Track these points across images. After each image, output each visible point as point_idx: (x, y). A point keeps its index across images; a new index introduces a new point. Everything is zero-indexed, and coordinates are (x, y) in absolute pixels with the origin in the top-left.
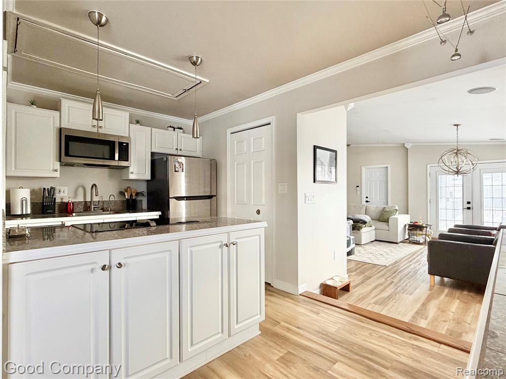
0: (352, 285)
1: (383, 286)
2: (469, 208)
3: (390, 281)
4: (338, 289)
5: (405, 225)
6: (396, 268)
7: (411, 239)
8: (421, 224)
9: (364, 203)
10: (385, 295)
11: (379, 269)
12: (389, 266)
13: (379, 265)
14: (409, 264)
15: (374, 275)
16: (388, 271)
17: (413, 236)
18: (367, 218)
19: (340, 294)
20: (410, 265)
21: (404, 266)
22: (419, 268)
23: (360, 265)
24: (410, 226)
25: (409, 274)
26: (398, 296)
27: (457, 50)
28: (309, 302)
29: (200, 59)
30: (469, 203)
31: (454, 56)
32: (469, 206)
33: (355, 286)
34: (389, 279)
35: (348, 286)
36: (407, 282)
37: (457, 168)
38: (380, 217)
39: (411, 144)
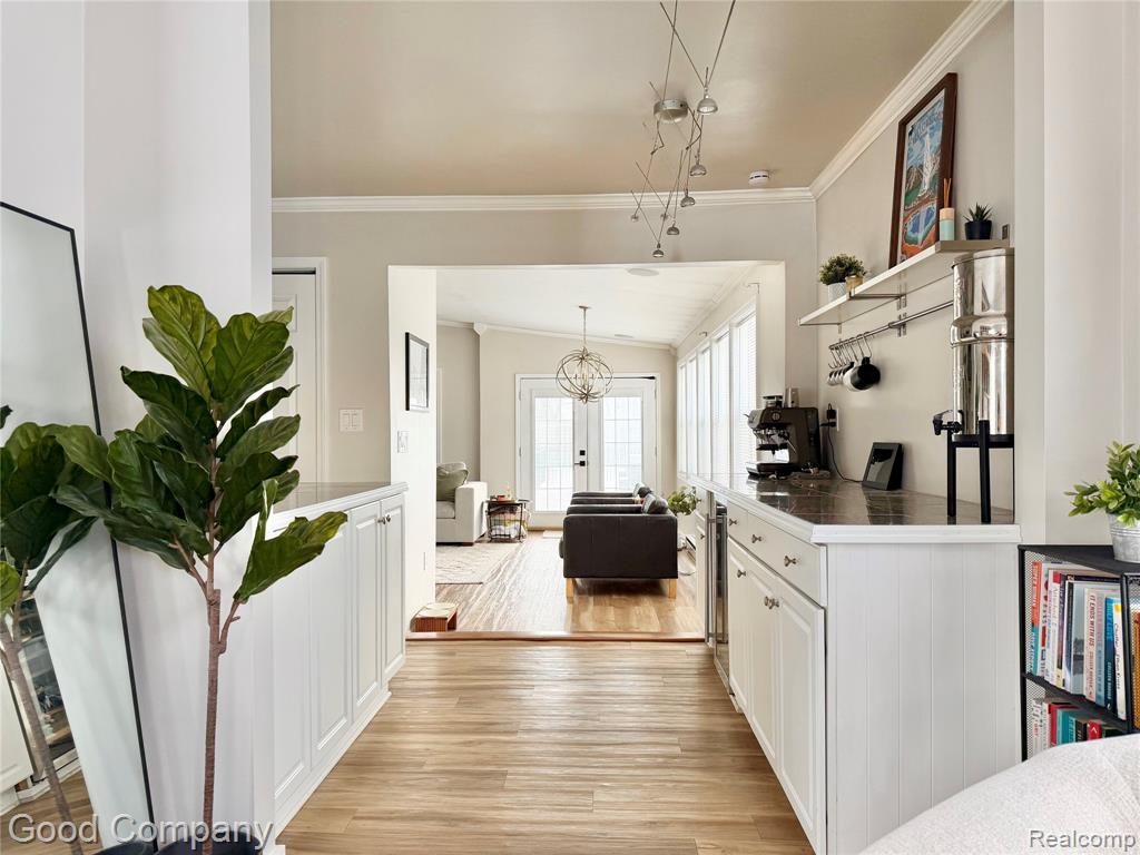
2: (582, 464)
4: (448, 620)
5: (483, 504)
7: (493, 533)
8: (510, 499)
12: (487, 582)
17: (497, 526)
24: (491, 504)
27: (659, 246)
30: (582, 453)
31: (656, 252)
32: (583, 458)
37: (584, 387)
39: (486, 327)
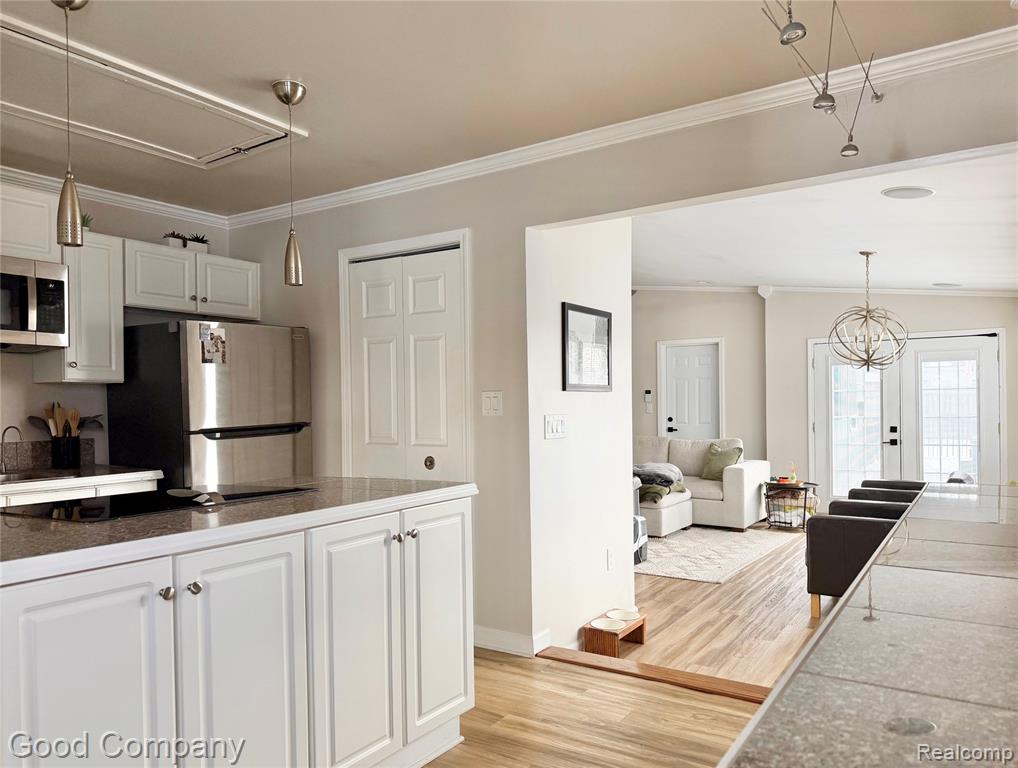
0: (647, 629)
1: (716, 626)
2: (893, 442)
3: (730, 615)
4: (620, 637)
5: (760, 486)
6: (742, 585)
7: (772, 519)
8: (794, 482)
9: (663, 433)
10: (719, 644)
11: (703, 591)
12: (725, 583)
13: (704, 582)
14: (768, 576)
15: (696, 604)
16: (726, 593)
17: (777, 513)
18: (672, 471)
19: (624, 651)
20: (772, 578)
21: (757, 581)
22: (790, 583)
23: (662, 585)
24: (770, 487)
25: (769, 595)
26: (746, 644)
27: (851, 138)
28: (556, 669)
29: (300, 90)
30: (893, 429)
31: (846, 149)
32: (894, 436)
33: (653, 631)
34: (727, 610)
35: (640, 629)
36: (764, 614)
37: (867, 352)
38: (702, 470)
39: (772, 289)
